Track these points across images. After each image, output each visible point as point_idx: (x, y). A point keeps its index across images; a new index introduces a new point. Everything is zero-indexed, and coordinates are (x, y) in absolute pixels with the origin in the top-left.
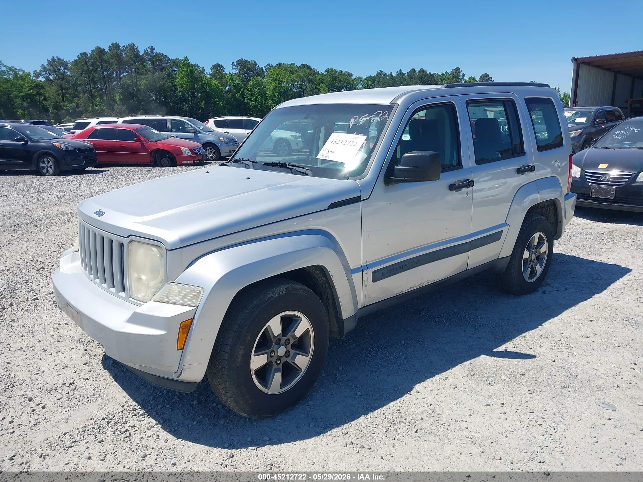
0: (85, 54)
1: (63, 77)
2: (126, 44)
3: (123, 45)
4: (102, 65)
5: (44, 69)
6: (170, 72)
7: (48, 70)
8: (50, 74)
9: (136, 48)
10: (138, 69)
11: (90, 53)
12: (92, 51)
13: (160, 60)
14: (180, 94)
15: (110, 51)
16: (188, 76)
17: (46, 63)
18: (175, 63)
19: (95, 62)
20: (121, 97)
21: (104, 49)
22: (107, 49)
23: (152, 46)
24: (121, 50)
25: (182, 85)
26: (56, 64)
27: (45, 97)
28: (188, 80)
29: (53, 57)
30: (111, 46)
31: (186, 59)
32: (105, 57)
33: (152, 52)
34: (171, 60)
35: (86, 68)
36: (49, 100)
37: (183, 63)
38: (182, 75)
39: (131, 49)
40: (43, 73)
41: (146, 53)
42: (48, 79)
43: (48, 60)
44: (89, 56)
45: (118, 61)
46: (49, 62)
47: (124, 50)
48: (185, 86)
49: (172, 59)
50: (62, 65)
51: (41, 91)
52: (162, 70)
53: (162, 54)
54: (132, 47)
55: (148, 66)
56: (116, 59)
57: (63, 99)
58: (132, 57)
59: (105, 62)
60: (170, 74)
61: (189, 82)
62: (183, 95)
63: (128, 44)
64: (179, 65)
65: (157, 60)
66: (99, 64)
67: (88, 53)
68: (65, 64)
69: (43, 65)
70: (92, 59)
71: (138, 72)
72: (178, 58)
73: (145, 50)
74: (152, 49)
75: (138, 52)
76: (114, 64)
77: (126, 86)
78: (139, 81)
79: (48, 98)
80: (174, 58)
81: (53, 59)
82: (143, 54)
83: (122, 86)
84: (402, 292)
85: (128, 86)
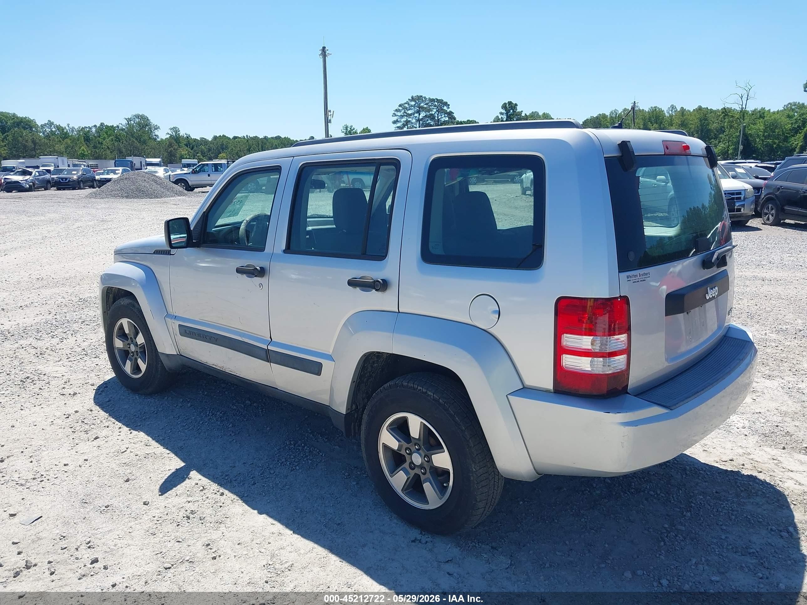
84: (206, 363)
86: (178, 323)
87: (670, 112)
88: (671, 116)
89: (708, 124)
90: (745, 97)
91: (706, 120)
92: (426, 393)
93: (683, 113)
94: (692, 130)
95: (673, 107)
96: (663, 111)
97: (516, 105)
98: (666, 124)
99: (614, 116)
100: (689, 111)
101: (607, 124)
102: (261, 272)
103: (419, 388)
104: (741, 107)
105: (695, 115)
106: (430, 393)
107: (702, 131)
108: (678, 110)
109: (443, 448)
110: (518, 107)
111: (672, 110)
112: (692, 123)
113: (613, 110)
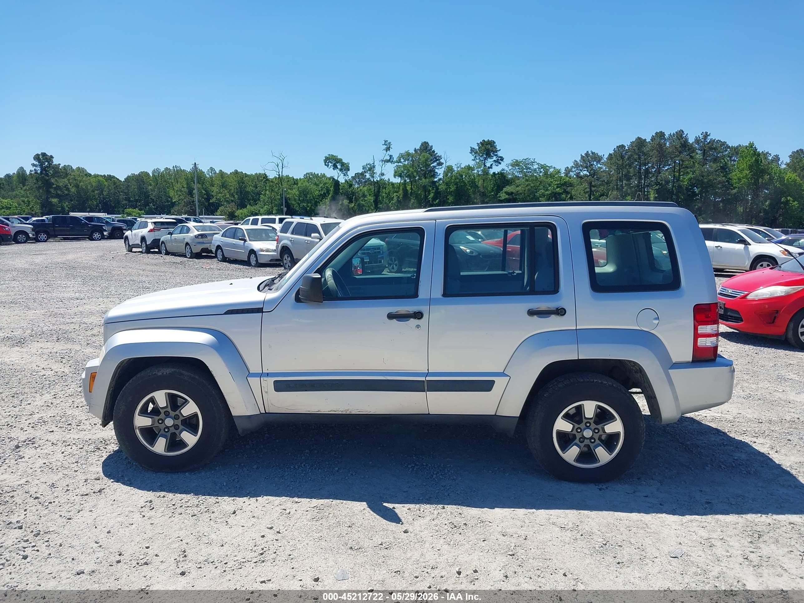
0: (623, 146)
1: (594, 173)
2: (673, 131)
3: (669, 134)
4: (640, 158)
5: (576, 165)
6: (726, 163)
7: (579, 166)
8: (581, 170)
9: (685, 135)
10: (683, 161)
11: (629, 145)
12: (631, 142)
13: (714, 149)
14: (735, 191)
15: (652, 141)
16: (750, 167)
17: (578, 159)
18: (736, 151)
19: (632, 155)
20: (657, 195)
21: (645, 140)
22: (648, 140)
23: (706, 132)
24: (665, 140)
25: (739, 179)
26: (589, 159)
27: (571, 195)
28: (750, 172)
29: (587, 152)
30: (654, 135)
31: (751, 145)
32: (645, 150)
33: (705, 139)
34: (732, 148)
35: (620, 162)
36: (575, 198)
37: (746, 151)
38: (743, 167)
39: (678, 138)
40: (574, 170)
41: (697, 141)
42: (578, 175)
43: (581, 155)
44: (627, 148)
45: (659, 152)
46: (582, 157)
47: (669, 139)
48: (744, 181)
49: (733, 146)
50: (595, 161)
51: (569, 189)
52: (715, 160)
53: (720, 141)
54: (680, 134)
55: (697, 156)
56: (657, 151)
57: (590, 197)
58: (677, 147)
59: (645, 154)
60: (725, 166)
61: (751, 175)
62: (740, 192)
63: (676, 132)
64: (741, 153)
65: (711, 149)
66: (636, 156)
67: (626, 145)
68: (598, 158)
69: (576, 161)
70: (629, 152)
71: (682, 165)
72: (741, 144)
73: (696, 137)
74: (706, 135)
75: (686, 140)
76: (654, 156)
77: (663, 182)
78: (683, 175)
79: (574, 197)
80: (735, 144)
81: (587, 154)
82: (693, 142)
83: (659, 182)
84: (318, 411)
85: (667, 182)
86: (272, 380)
87: (210, 174)
88: (211, 178)
89: (245, 187)
90: (280, 165)
91: (243, 183)
92: (602, 383)
93: (222, 175)
94: (232, 191)
95: (212, 169)
96: (204, 172)
97: (52, 157)
98: (208, 184)
99: (157, 174)
100: (227, 174)
101: (150, 182)
102: (418, 315)
103: (595, 381)
104: (278, 174)
105: (233, 178)
106: (605, 382)
107: (241, 192)
108: (218, 172)
109: (614, 417)
110: (54, 160)
111: (211, 172)
112: (232, 184)
113: (156, 168)
